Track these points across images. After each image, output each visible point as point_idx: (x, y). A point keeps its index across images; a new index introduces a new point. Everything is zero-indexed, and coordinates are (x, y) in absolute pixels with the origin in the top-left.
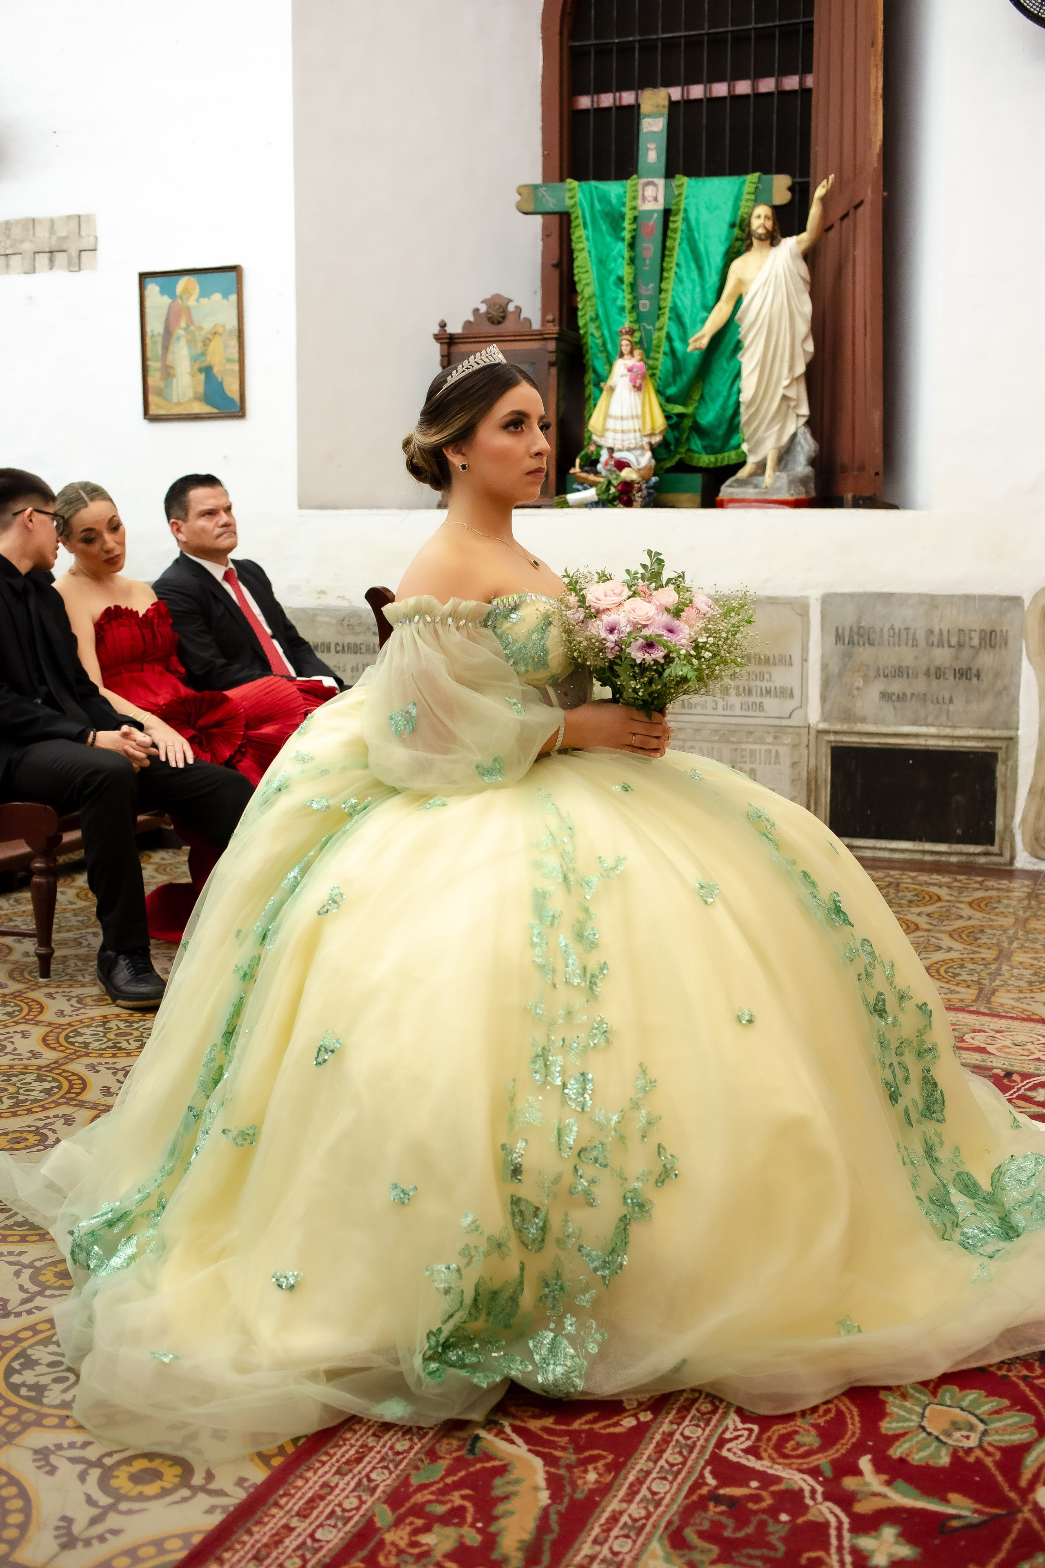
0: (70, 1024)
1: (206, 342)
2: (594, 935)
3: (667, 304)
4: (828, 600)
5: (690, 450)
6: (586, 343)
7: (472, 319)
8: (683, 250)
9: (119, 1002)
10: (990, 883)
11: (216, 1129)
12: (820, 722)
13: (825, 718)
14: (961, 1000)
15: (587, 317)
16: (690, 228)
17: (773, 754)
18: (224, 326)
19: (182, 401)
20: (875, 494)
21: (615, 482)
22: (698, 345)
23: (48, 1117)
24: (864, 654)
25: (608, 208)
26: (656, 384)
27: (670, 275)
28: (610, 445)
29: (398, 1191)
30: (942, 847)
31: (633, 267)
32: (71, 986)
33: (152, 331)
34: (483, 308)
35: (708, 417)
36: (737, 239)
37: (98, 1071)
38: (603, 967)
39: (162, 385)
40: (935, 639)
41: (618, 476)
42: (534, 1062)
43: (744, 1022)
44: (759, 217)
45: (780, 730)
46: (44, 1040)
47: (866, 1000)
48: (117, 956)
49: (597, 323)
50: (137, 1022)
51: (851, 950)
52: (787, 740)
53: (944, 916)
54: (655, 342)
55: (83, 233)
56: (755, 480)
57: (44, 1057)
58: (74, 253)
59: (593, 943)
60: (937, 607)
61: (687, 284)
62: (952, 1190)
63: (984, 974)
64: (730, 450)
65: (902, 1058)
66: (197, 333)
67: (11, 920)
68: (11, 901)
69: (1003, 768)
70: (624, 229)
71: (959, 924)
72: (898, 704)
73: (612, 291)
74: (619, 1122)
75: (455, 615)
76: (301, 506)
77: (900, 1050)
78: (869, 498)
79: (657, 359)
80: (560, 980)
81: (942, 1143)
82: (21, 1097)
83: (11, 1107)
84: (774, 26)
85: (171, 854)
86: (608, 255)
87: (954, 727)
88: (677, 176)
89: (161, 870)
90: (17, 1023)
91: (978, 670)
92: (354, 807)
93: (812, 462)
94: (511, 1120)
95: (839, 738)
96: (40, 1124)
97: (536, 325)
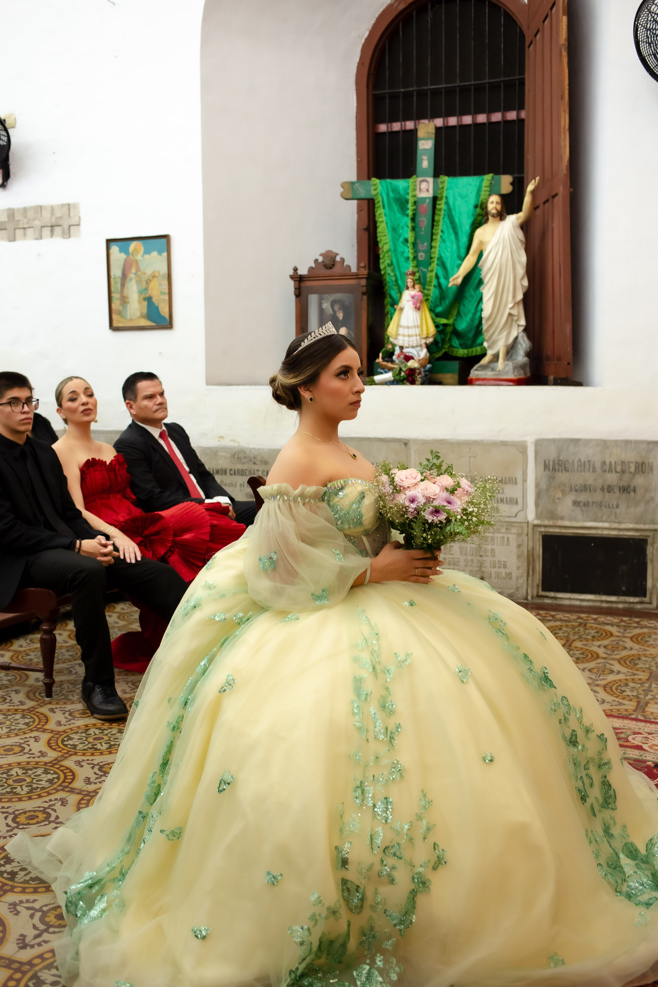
0: (65, 732)
1: (148, 282)
2: (392, 705)
3: (436, 255)
4: (539, 443)
5: (451, 346)
6: (385, 280)
7: (313, 265)
8: (445, 222)
9: (95, 715)
10: (645, 622)
11: (156, 829)
12: (535, 519)
13: (538, 517)
14: (626, 710)
15: (386, 264)
16: (449, 209)
17: (506, 539)
18: (159, 272)
19: (133, 318)
20: (568, 377)
21: (404, 369)
22: (455, 282)
23: (51, 800)
24: (562, 477)
25: (398, 196)
26: (429, 306)
27: (437, 237)
28: (401, 344)
29: (271, 876)
30: (613, 598)
31: (414, 233)
32: (65, 703)
33: (114, 275)
34: (321, 259)
35: (462, 326)
36: (479, 215)
37: (82, 766)
38: (398, 726)
39: (120, 308)
40: (606, 467)
41: (406, 365)
42: (355, 791)
43: (487, 761)
44: (492, 202)
45: (509, 525)
46: (49, 743)
47: (565, 737)
48: (94, 686)
49: (392, 268)
50: (107, 730)
51: (555, 704)
52: (514, 530)
53: (615, 648)
54: (428, 279)
55: (72, 215)
56: (492, 365)
57: (48, 755)
58: (66, 227)
59: (391, 711)
60: (608, 447)
61: (448, 244)
62: (622, 856)
63: (641, 691)
64: (476, 346)
65: (588, 771)
66: (142, 276)
67: (28, 655)
68: (28, 641)
69: (651, 549)
70: (408, 209)
71: (625, 653)
72: (584, 509)
73: (401, 247)
74: (409, 829)
75: (302, 496)
76: (208, 384)
77: (587, 766)
78: (564, 379)
79: (430, 290)
80: (371, 736)
81: (615, 823)
82: (34, 786)
83: (28, 793)
84: (501, 81)
85: (127, 605)
86: (398, 225)
87: (620, 523)
88: (441, 176)
89: (121, 617)
90: (32, 731)
91: (634, 487)
92: (241, 619)
93: (528, 354)
94: (341, 831)
95: (547, 530)
96: (46, 805)
97: (354, 270)
